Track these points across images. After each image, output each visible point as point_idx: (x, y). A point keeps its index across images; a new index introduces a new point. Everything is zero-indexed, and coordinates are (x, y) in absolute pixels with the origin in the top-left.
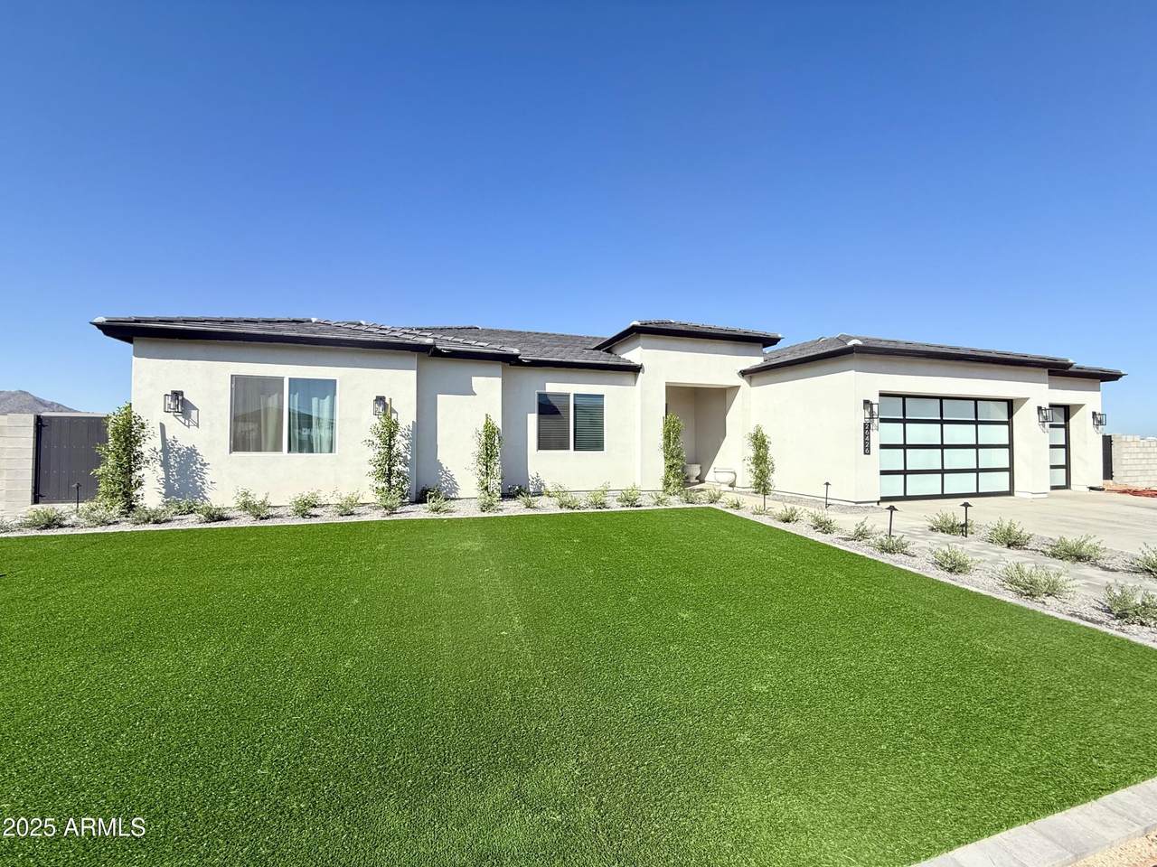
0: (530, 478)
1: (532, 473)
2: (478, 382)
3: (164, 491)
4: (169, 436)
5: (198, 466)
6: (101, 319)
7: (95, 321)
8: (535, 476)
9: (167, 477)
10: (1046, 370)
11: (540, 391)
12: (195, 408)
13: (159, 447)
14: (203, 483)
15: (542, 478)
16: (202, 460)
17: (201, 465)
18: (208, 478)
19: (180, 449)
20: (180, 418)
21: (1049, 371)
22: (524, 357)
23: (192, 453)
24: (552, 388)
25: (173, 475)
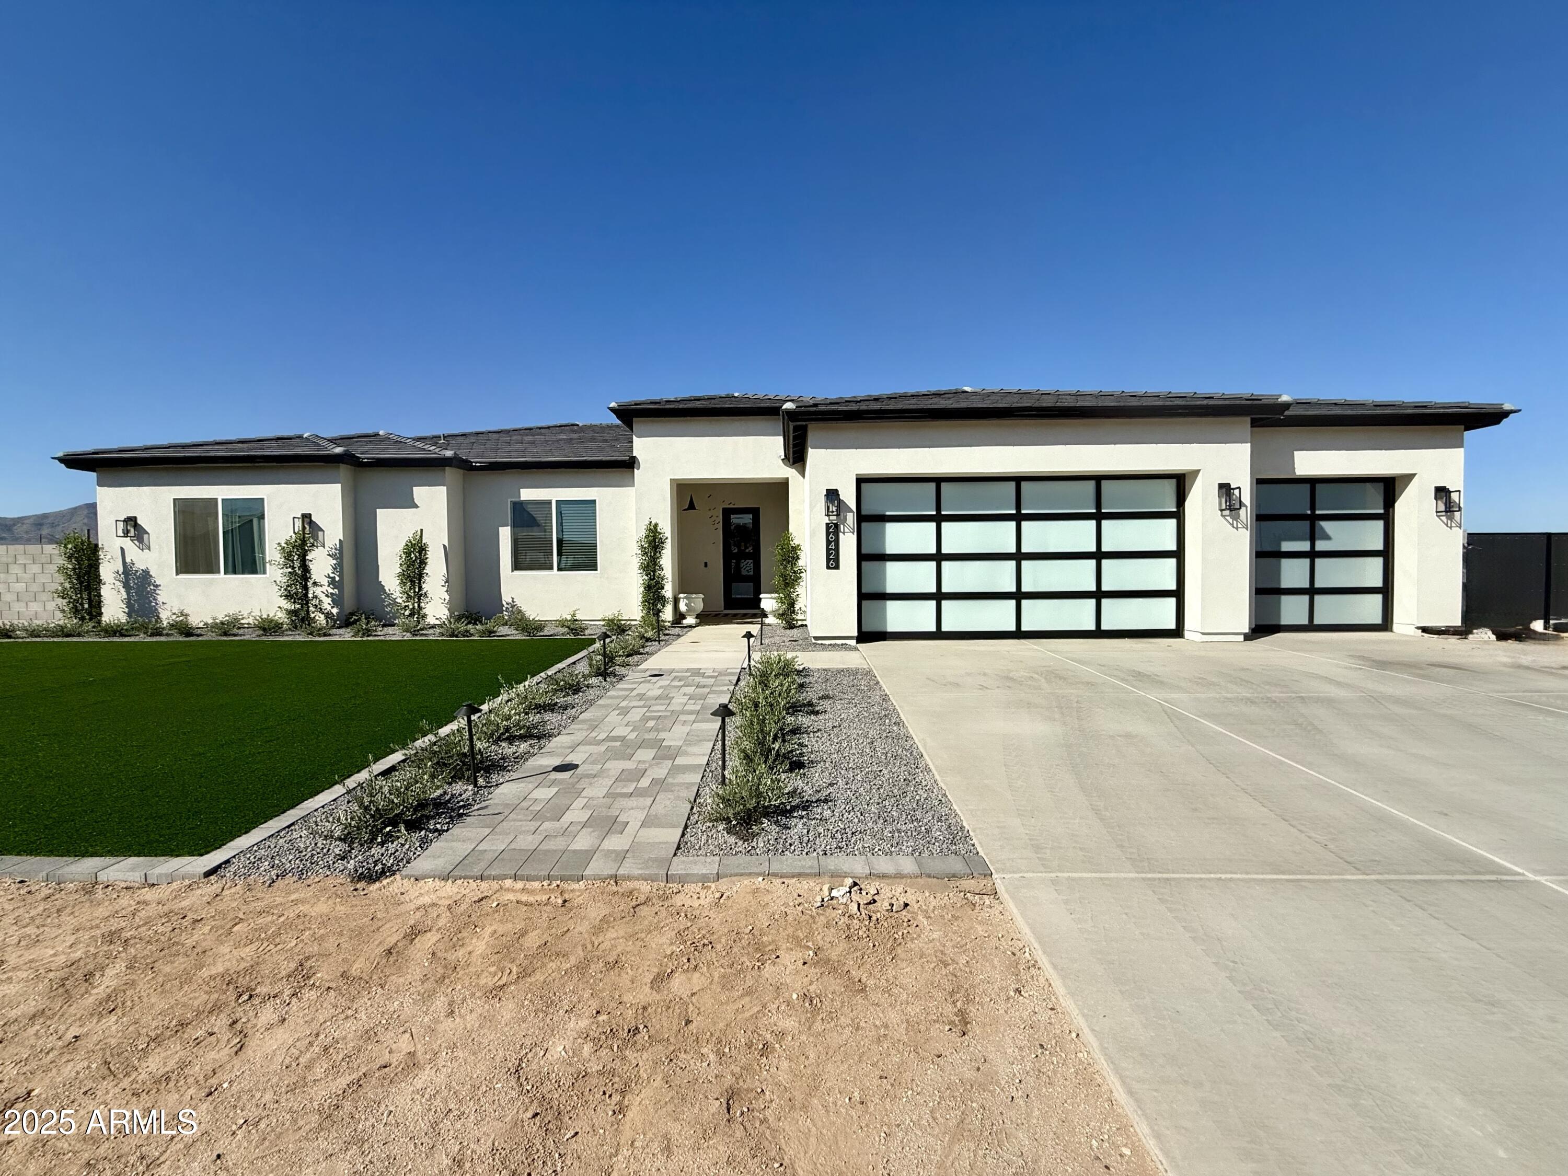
0: (504, 603)
1: (506, 598)
2: (420, 493)
3: (126, 610)
4: (128, 560)
5: (152, 587)
6: (60, 454)
7: (57, 456)
8: (510, 601)
9: (129, 599)
10: (1248, 419)
11: (513, 499)
12: (147, 533)
13: (121, 571)
14: (157, 604)
15: (518, 602)
16: (155, 582)
17: (154, 586)
18: (160, 599)
19: (137, 571)
20: (136, 542)
21: (1252, 420)
22: (477, 461)
23: (146, 574)
24: (527, 494)
25: (133, 596)
